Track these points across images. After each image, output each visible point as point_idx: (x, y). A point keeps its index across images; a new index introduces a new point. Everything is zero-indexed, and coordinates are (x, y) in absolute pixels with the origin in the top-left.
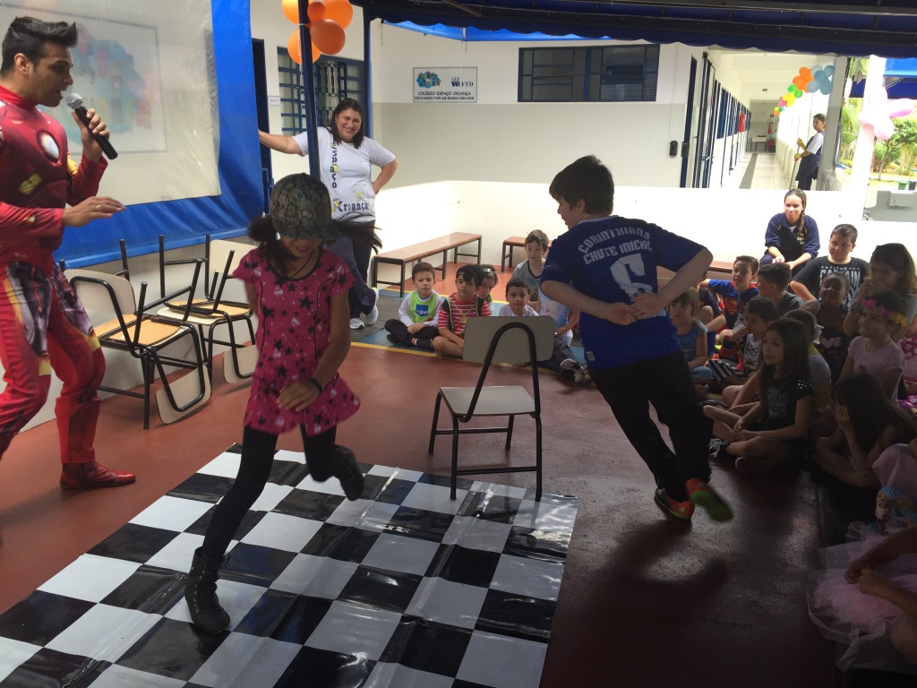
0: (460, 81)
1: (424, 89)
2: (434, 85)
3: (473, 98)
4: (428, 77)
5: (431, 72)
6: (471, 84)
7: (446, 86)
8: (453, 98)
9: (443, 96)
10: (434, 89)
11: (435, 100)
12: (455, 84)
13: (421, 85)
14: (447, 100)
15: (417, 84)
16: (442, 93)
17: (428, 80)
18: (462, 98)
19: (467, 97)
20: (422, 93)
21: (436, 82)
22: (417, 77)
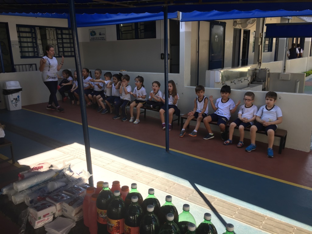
2: (95, 35)
3: (105, 39)
4: (93, 32)
5: (94, 30)
6: (104, 34)
7: (98, 36)
11: (95, 41)
12: (100, 34)
14: (98, 40)
15: (90, 35)
17: (93, 33)
18: (102, 39)
19: (103, 39)
20: (91, 38)
21: (95, 34)
22: (90, 33)
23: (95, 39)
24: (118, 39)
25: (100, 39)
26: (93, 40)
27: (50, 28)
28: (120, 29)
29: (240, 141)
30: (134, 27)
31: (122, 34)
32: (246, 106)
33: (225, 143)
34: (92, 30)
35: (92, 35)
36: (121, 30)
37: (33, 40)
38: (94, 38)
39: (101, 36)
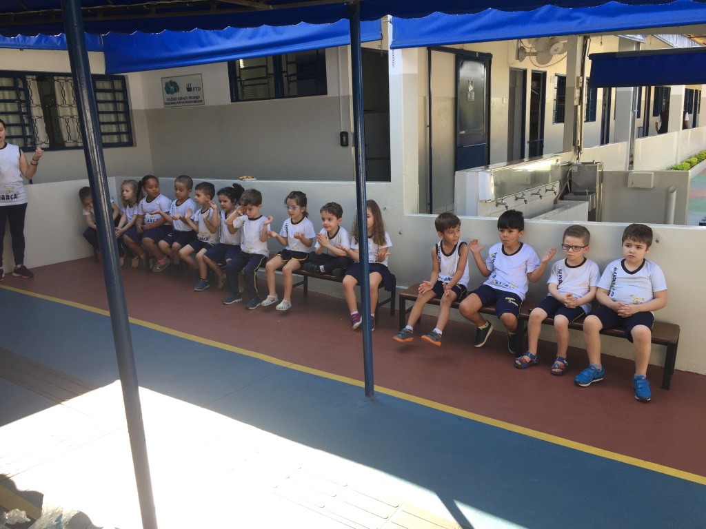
0: (192, 87)
1: (170, 96)
2: (176, 92)
3: (202, 101)
4: (172, 85)
5: (173, 80)
6: (199, 89)
7: (183, 92)
8: (189, 102)
9: (183, 100)
10: (176, 95)
11: (178, 105)
12: (189, 89)
14: (185, 104)
15: (165, 91)
16: (181, 98)
17: (171, 88)
18: (195, 102)
19: (198, 100)
20: (169, 99)
21: (177, 89)
22: (164, 86)
23: (178, 101)
24: (232, 101)
25: (188, 100)
26: (172, 103)
27: (63, 78)
28: (238, 75)
29: (558, 355)
30: (271, 70)
31: (243, 86)
32: (568, 262)
33: (520, 364)
34: (168, 80)
35: (168, 91)
36: (240, 77)
37: (20, 107)
38: (175, 99)
39: (192, 94)
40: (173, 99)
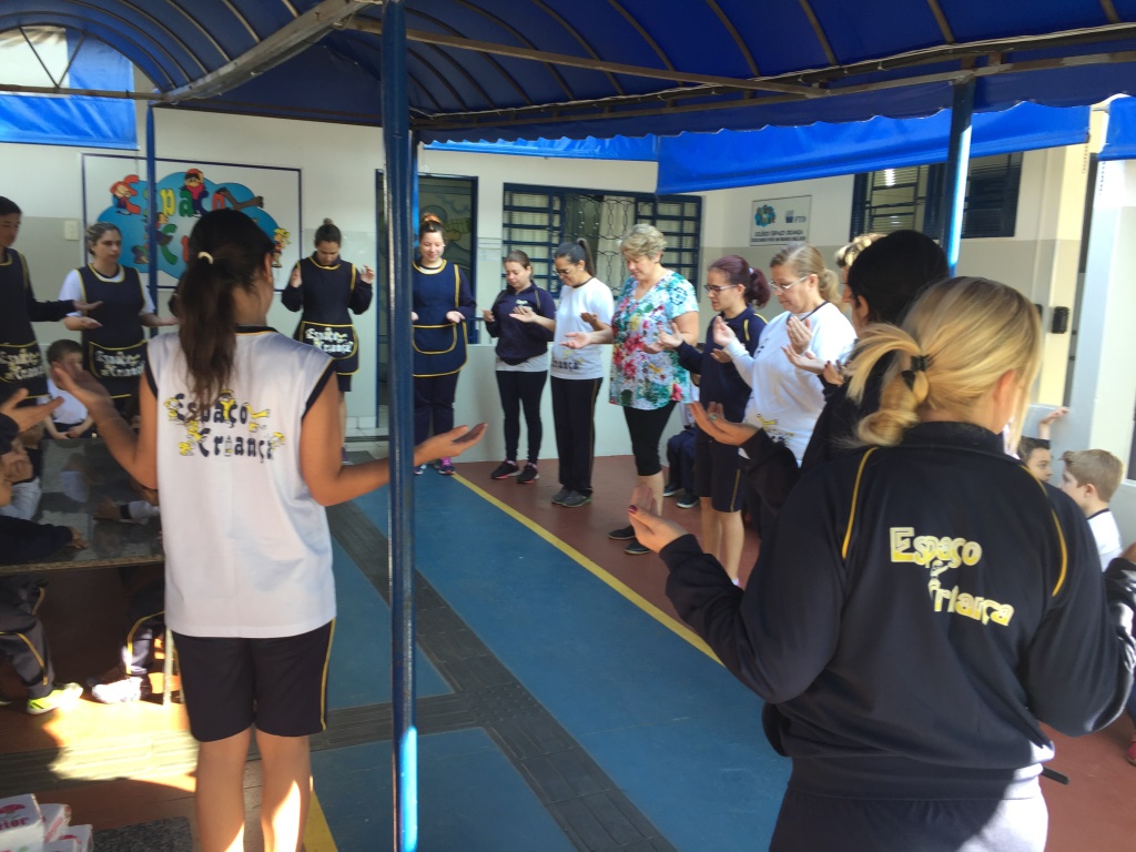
0: (795, 215)
1: (760, 229)
2: (769, 222)
4: (765, 213)
5: (769, 205)
6: (803, 219)
7: (780, 224)
9: (777, 236)
10: (769, 228)
12: (789, 220)
13: (758, 223)
15: (755, 221)
16: (774, 233)
21: (772, 219)
22: (755, 213)
28: (868, 199)
30: (922, 192)
31: (872, 217)
34: (761, 205)
35: (760, 221)
36: (869, 202)
37: (550, 237)
38: (767, 234)
39: (793, 226)
40: (765, 234)
